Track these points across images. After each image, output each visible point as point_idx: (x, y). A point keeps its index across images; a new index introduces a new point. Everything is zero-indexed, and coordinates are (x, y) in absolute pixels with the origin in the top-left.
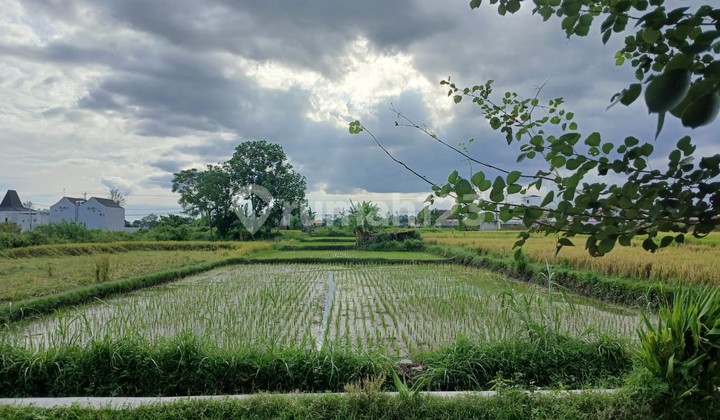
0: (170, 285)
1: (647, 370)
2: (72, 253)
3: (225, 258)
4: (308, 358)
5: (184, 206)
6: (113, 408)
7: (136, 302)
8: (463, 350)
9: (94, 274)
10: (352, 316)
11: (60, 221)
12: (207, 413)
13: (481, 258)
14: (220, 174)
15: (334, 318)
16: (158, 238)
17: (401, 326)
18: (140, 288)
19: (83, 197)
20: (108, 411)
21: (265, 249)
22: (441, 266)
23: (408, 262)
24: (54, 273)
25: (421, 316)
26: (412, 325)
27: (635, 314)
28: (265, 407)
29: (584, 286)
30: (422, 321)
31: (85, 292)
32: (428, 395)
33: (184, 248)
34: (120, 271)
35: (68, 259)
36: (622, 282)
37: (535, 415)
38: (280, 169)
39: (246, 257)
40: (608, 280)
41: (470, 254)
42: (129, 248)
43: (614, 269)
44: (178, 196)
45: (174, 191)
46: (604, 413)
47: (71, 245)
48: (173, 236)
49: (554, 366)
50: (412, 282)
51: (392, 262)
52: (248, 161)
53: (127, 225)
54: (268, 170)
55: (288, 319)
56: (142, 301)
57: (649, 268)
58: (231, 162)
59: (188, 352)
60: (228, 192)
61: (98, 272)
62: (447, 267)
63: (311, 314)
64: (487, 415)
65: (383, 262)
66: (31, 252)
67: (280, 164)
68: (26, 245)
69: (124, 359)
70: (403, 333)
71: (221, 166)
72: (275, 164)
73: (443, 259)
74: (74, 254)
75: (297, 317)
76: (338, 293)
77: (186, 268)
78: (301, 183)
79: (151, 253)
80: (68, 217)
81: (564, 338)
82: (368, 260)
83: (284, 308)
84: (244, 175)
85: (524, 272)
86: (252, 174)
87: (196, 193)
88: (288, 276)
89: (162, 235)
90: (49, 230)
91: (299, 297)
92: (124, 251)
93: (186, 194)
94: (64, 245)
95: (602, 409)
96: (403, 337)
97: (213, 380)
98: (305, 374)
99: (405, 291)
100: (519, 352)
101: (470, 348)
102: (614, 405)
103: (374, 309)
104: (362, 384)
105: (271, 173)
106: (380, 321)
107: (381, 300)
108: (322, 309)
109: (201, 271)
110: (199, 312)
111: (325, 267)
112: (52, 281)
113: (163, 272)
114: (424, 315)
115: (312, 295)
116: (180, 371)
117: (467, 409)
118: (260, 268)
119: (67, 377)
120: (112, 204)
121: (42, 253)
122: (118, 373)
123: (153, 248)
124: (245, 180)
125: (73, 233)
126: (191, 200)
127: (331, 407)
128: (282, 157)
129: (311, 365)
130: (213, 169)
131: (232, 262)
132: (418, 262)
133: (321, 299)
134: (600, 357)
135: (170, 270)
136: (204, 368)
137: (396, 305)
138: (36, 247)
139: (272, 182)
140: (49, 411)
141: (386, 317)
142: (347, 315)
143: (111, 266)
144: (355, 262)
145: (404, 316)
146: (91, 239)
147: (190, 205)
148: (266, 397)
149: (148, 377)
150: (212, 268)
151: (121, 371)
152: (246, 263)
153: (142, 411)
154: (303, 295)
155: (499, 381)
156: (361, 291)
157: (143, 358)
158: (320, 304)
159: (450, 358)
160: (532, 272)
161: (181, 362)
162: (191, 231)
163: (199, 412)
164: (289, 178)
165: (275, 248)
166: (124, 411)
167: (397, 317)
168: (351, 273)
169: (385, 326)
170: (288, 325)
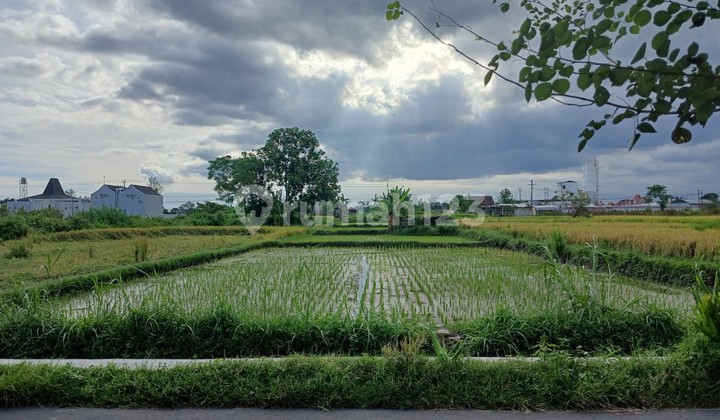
0: (206, 266)
1: (702, 334)
2: (113, 237)
3: (259, 242)
4: (343, 326)
5: (220, 193)
6: (148, 367)
7: (174, 282)
8: (502, 320)
9: (134, 255)
10: (386, 294)
11: (101, 207)
12: (243, 373)
13: (517, 241)
14: (254, 160)
15: (368, 296)
16: (195, 224)
17: (436, 303)
18: (177, 268)
19: (122, 185)
20: (143, 371)
21: (299, 233)
22: (475, 249)
23: (441, 245)
24: (95, 254)
25: (456, 295)
26: (447, 302)
27: (679, 293)
28: (300, 369)
29: (624, 267)
30: (457, 300)
31: (124, 271)
32: (468, 360)
33: (220, 233)
34: (158, 252)
35: (108, 242)
36: (665, 260)
37: (582, 379)
38: (313, 155)
39: (280, 241)
40: (650, 260)
41: (505, 237)
42: (167, 233)
43: (656, 249)
44: (213, 183)
45: (210, 178)
46: (657, 378)
47: (111, 229)
48: (208, 221)
49: (599, 337)
50: (446, 264)
51: (425, 246)
52: (281, 148)
53: (166, 212)
54: (301, 156)
55: (323, 296)
56: (180, 279)
57: (693, 246)
58: (265, 149)
59: (223, 319)
60: (262, 178)
61: (137, 253)
62: (482, 250)
63: (345, 292)
64: (531, 379)
65: (417, 245)
66: (73, 237)
67: (312, 150)
68: (68, 230)
69: (161, 326)
70: (439, 310)
71: (255, 153)
72: (307, 150)
73: (477, 242)
74: (114, 238)
75: (330, 295)
76: (371, 273)
77: (222, 250)
78: (335, 168)
79: (189, 237)
80: (109, 204)
81: (609, 309)
82: (402, 243)
83: (318, 286)
84: (277, 161)
85: (562, 253)
86: (285, 160)
87: (231, 180)
88: (323, 257)
89: (198, 221)
90: (91, 216)
91: (333, 277)
92: (163, 236)
93: (221, 180)
94: (105, 230)
95: (654, 374)
96: (439, 314)
97: (248, 346)
98: (341, 340)
99: (439, 272)
100: (561, 322)
101: (510, 317)
102: (667, 371)
103: (409, 288)
104: (400, 347)
105: (304, 159)
106: (414, 299)
107: (416, 280)
108: (356, 287)
109: (236, 253)
110: (235, 290)
111: (358, 250)
112: (93, 261)
113: (199, 254)
114: (459, 294)
115: (346, 276)
116: (216, 338)
117: (510, 373)
118: (293, 251)
119: (104, 343)
120: (150, 191)
121: (83, 237)
122: (154, 340)
123: (190, 233)
124: (278, 166)
125: (112, 219)
126: (226, 187)
127: (368, 369)
128: (314, 143)
129: (347, 332)
130: (248, 156)
131: (266, 245)
132: (451, 245)
133: (355, 278)
134: (648, 328)
135: (206, 252)
136: (240, 335)
137: (432, 284)
138: (77, 232)
139: (306, 168)
140: (85, 371)
141: (421, 295)
142: (381, 293)
143: (149, 248)
144: (388, 245)
145: (439, 295)
146: (130, 224)
147: (225, 192)
148: (301, 359)
149: (185, 343)
150: (248, 250)
151: (158, 337)
152: (281, 246)
153: (177, 371)
154: (338, 275)
155: (542, 346)
156: (394, 271)
157: (179, 325)
158: (354, 283)
159: (490, 327)
160: (570, 253)
161: (217, 328)
162: (228, 218)
163: (234, 373)
164: (321, 165)
165: (308, 232)
166: (160, 371)
167: (432, 296)
168: (384, 256)
169: (420, 304)
170: (323, 301)
